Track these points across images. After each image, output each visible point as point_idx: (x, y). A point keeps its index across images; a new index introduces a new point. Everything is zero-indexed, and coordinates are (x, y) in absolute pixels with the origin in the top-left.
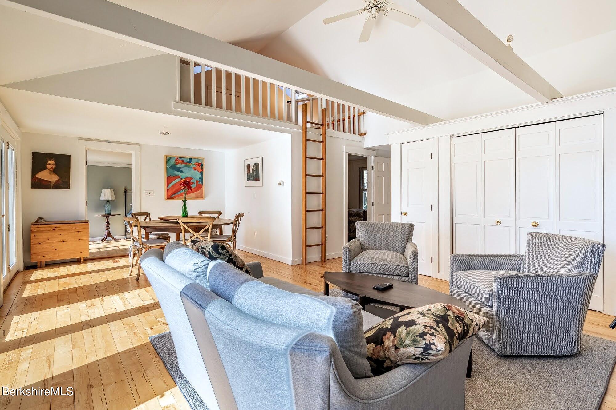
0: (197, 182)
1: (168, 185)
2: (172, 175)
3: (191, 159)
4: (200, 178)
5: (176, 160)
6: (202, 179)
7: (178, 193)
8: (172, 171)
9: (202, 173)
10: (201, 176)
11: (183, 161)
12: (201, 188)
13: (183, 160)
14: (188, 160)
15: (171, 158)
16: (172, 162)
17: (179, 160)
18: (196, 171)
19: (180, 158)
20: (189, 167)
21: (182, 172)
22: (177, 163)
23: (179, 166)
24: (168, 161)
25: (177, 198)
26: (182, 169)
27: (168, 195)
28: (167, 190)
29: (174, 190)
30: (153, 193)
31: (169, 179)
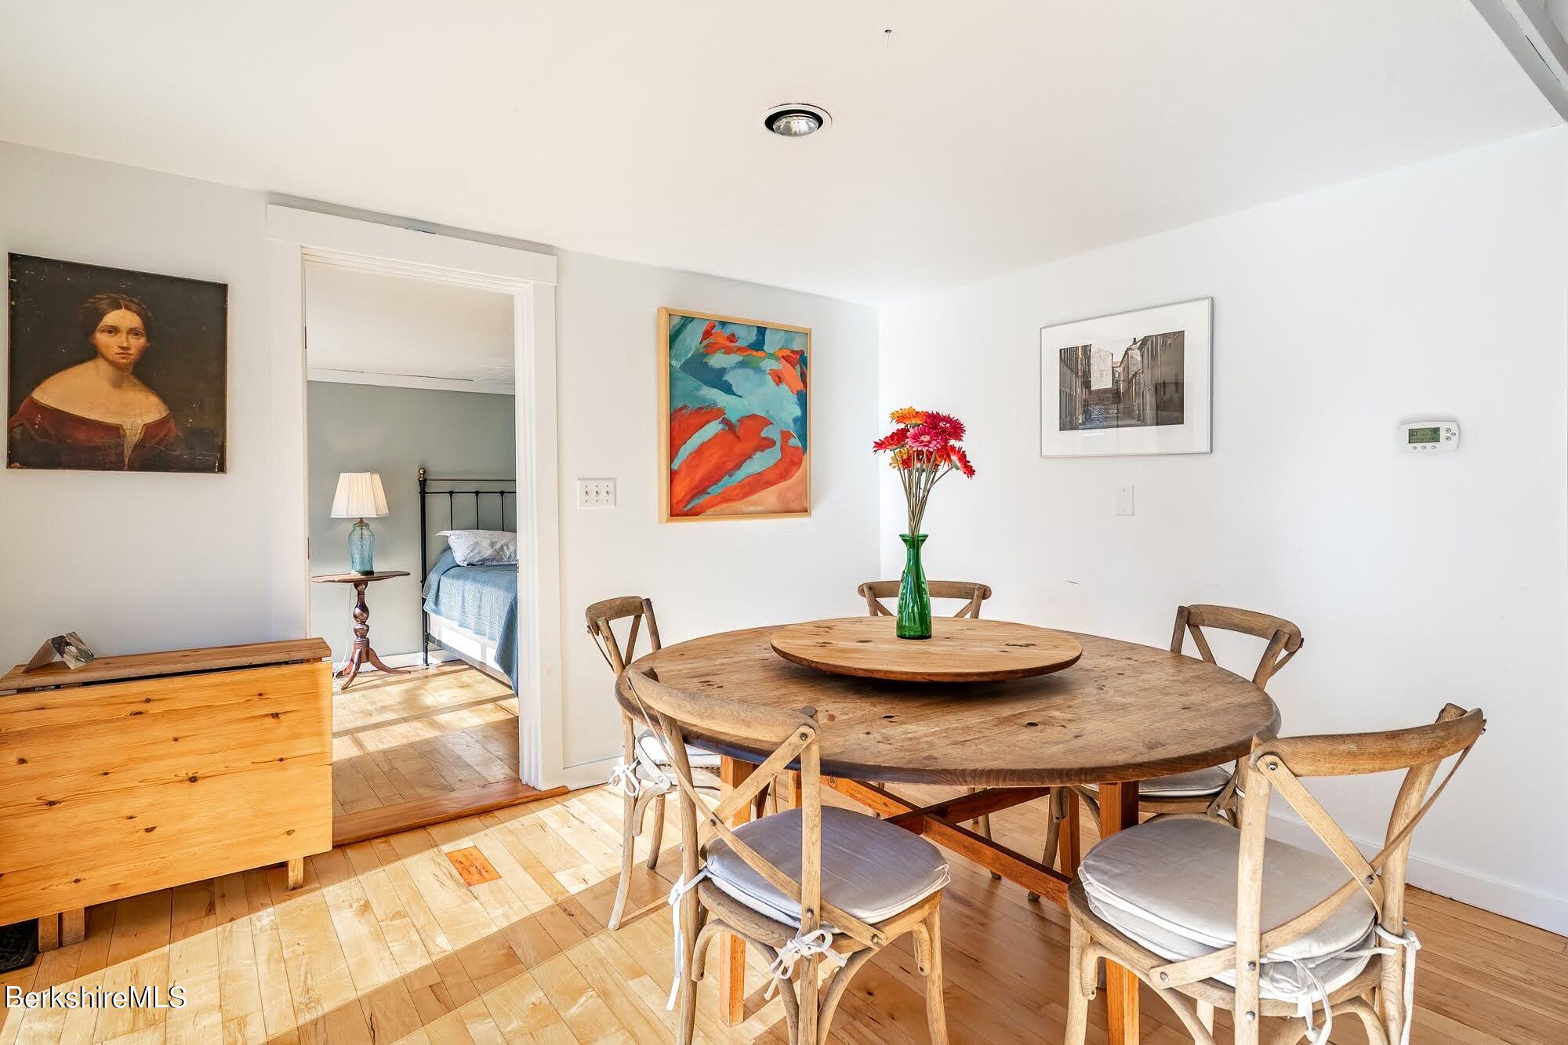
0: (786, 435)
1: (673, 453)
2: (693, 405)
3: (762, 331)
4: (795, 420)
5: (707, 334)
6: (802, 422)
7: (715, 490)
8: (688, 382)
9: (803, 399)
10: (798, 412)
11: (732, 338)
12: (798, 464)
13: (733, 335)
14: (753, 337)
15: (687, 320)
16: (692, 339)
17: (717, 334)
18: (784, 386)
19: (723, 324)
20: (758, 370)
21: (728, 389)
22: (710, 349)
23: (717, 360)
24: (673, 337)
25: (709, 512)
26: (728, 378)
27: (674, 501)
28: (673, 474)
29: (701, 472)
30: (611, 488)
31: (680, 425)
